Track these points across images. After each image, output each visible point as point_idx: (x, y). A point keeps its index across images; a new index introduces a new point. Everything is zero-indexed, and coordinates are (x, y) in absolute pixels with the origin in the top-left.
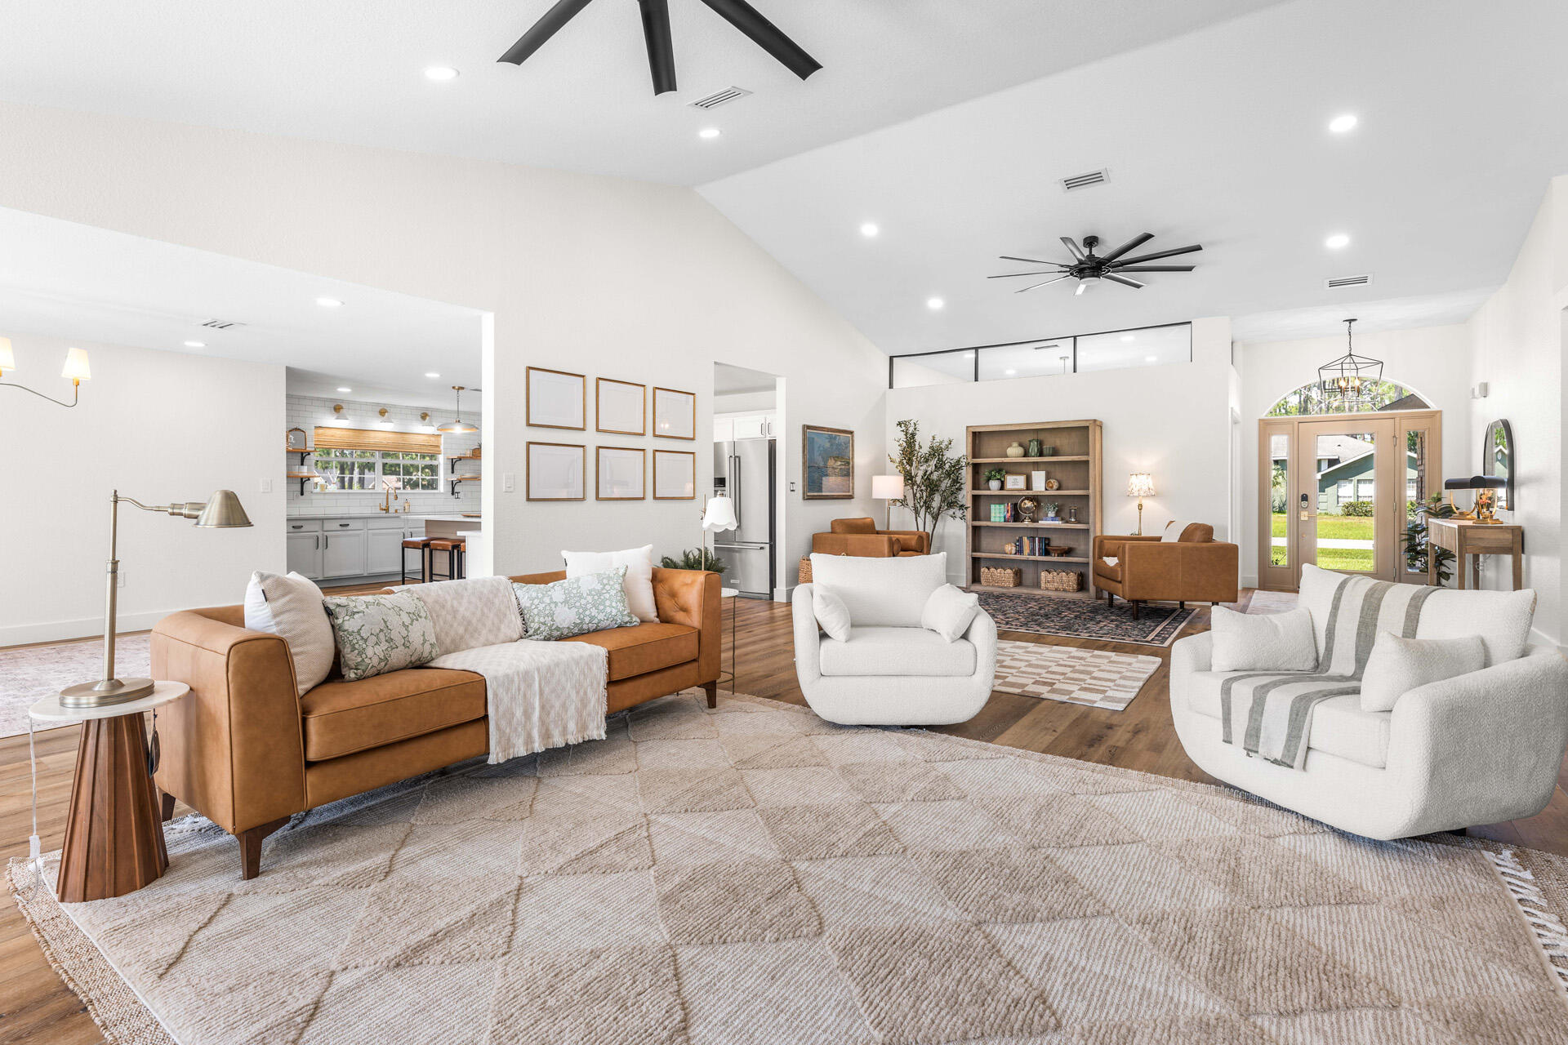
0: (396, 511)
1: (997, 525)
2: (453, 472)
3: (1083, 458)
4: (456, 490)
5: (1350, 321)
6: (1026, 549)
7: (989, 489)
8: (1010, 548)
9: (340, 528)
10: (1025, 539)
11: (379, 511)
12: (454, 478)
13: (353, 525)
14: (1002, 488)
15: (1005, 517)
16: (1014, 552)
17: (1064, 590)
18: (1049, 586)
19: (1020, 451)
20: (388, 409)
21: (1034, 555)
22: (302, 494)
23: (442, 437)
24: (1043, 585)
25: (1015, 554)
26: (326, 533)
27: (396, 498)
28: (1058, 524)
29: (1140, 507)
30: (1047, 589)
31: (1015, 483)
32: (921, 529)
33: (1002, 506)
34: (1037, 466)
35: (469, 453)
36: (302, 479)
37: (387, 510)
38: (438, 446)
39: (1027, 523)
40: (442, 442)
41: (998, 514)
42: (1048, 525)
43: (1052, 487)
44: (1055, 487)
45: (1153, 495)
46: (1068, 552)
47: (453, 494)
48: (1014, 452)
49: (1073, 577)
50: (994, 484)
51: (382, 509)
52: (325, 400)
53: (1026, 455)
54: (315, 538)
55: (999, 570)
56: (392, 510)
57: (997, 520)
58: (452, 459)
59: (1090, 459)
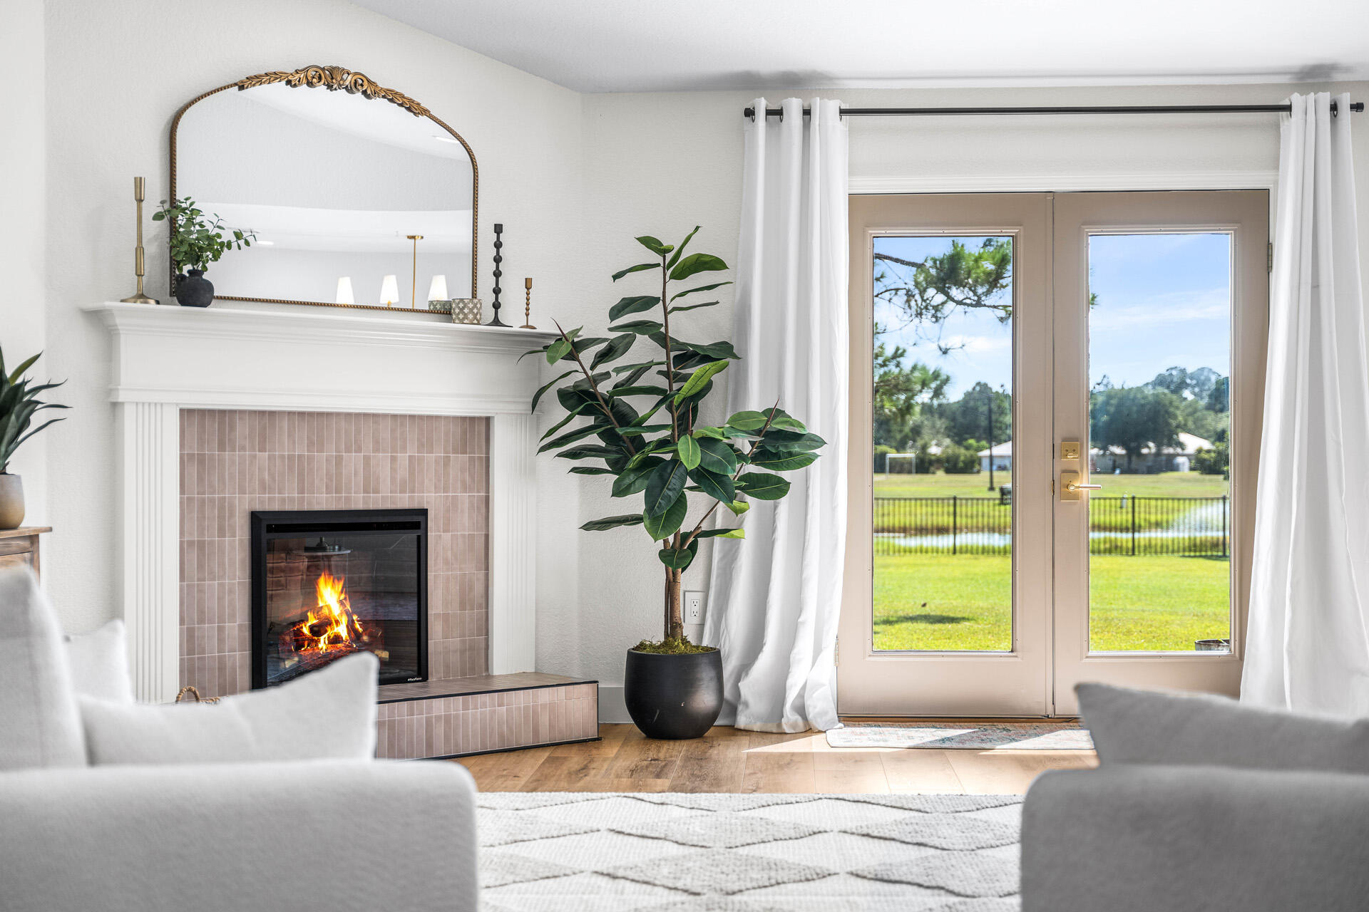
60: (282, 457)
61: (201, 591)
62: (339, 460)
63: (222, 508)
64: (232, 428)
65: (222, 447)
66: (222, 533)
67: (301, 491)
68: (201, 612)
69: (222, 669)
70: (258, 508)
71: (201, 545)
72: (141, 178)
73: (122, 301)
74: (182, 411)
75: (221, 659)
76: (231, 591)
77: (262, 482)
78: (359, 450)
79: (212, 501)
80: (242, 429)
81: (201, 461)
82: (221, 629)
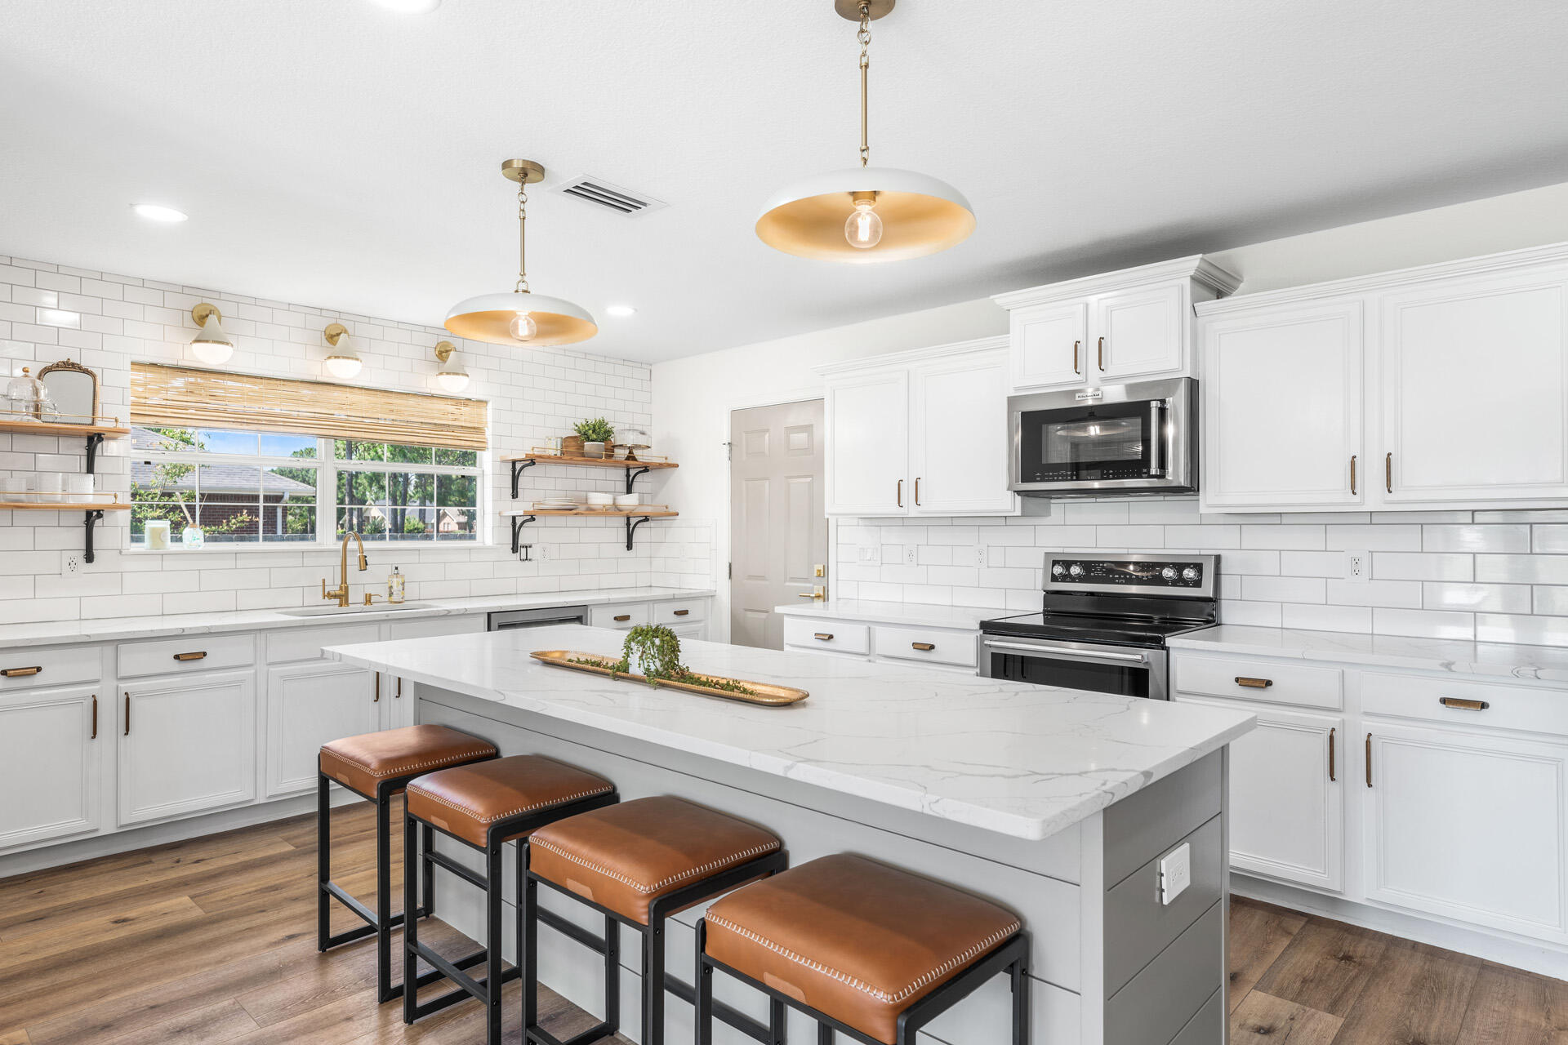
0: (368, 600)
2: (515, 495)
4: (522, 541)
9: (177, 666)
11: (319, 599)
12: (519, 508)
13: (218, 652)
20: (348, 326)
22: (89, 557)
23: (490, 405)
26: (125, 686)
27: (364, 564)
35: (553, 448)
36: (89, 514)
37: (343, 597)
38: (478, 430)
40: (490, 418)
47: (515, 549)
51: (330, 596)
52: (165, 288)
54: (90, 702)
56: (356, 596)
58: (514, 463)
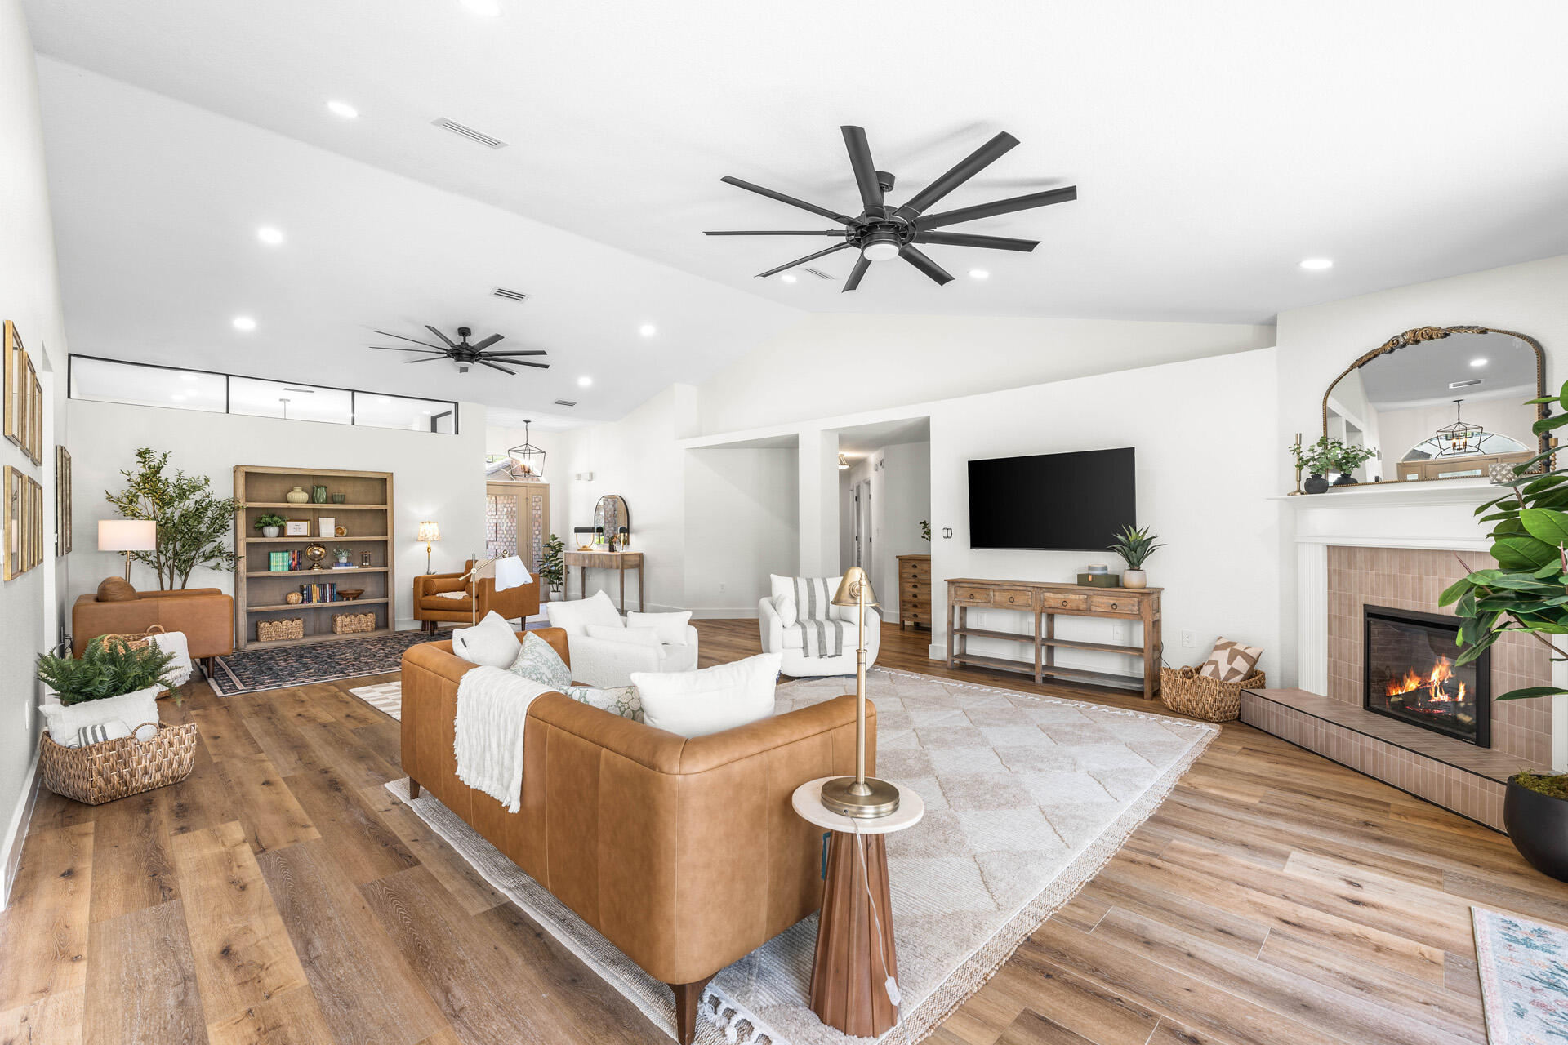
1: (282, 574)
3: (382, 507)
5: (527, 422)
6: (316, 596)
7: (264, 536)
8: (295, 598)
10: (314, 587)
14: (282, 533)
15: (290, 566)
16: (300, 601)
17: (363, 631)
18: (346, 629)
19: (304, 496)
21: (325, 601)
24: (339, 630)
25: (302, 603)
28: (354, 569)
29: (429, 550)
30: (344, 633)
31: (297, 530)
32: (167, 587)
33: (287, 554)
34: (329, 513)
39: (316, 570)
41: (280, 563)
42: (339, 570)
43: (342, 533)
44: (345, 533)
45: (440, 541)
46: (358, 595)
48: (299, 497)
49: (371, 617)
50: (272, 532)
53: (312, 500)
55: (284, 623)
57: (280, 569)
59: (388, 507)
60: (1384, 575)
61: (1340, 643)
62: (1421, 579)
63: (1350, 600)
64: (1355, 556)
65: (1350, 568)
66: (1350, 614)
67: (1396, 597)
68: (1340, 654)
69: (1350, 688)
70: (1370, 603)
71: (1340, 619)
72: (1301, 434)
73: (1289, 495)
74: (1328, 547)
75: (1350, 682)
76: (1355, 647)
77: (1372, 588)
78: (1435, 574)
79: (1345, 595)
80: (1360, 557)
81: (1340, 574)
82: (1350, 666)
